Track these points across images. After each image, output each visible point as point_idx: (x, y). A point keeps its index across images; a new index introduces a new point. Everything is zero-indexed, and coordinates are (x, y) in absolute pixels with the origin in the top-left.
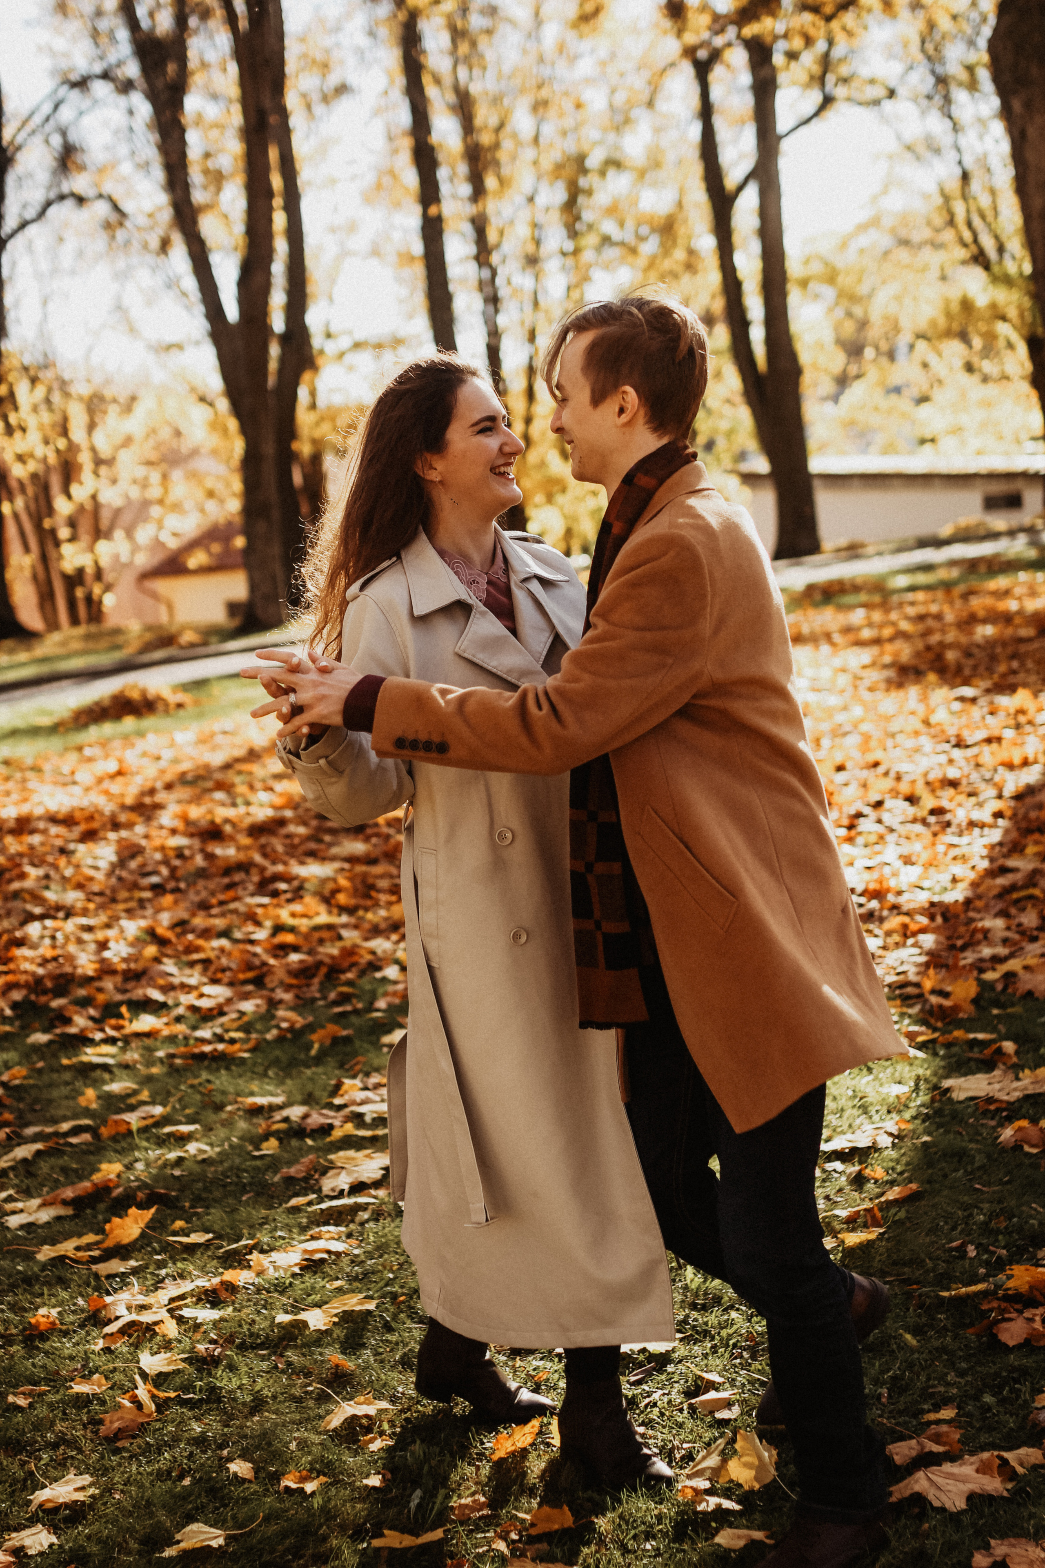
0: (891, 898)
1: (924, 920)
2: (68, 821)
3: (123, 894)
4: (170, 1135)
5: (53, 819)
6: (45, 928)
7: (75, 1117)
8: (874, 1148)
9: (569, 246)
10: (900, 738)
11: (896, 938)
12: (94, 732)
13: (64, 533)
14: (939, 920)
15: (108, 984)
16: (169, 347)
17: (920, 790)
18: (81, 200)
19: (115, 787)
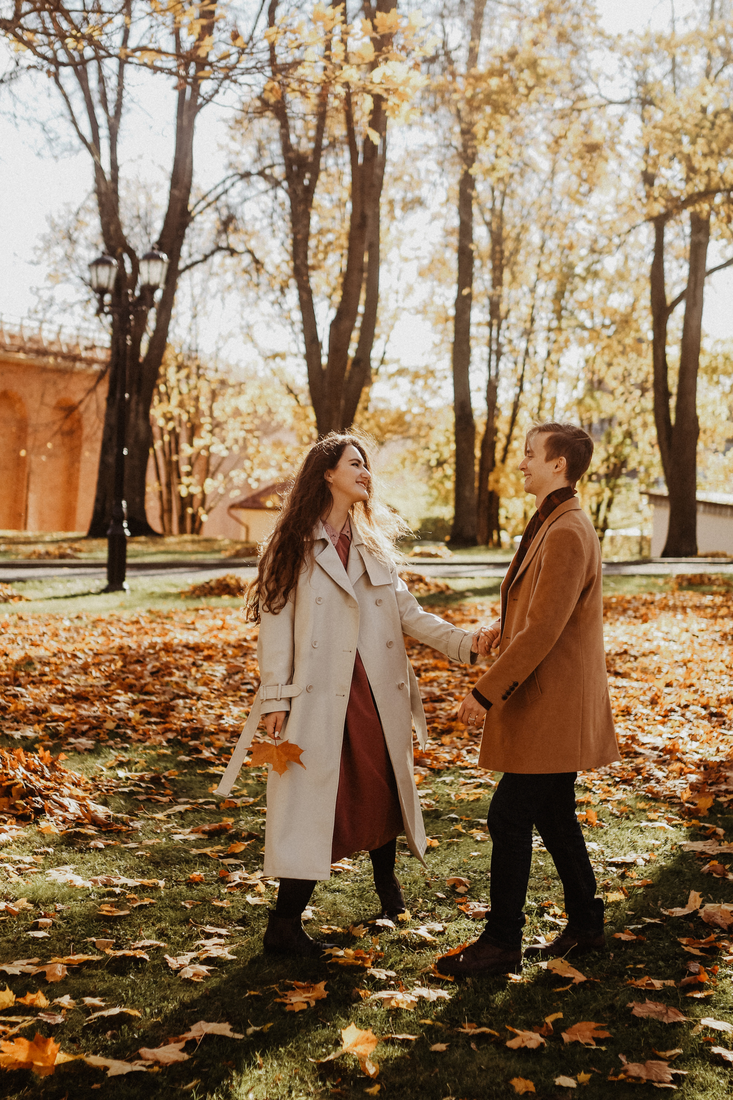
0: (678, 755)
1: (693, 768)
2: (196, 649)
3: (231, 693)
4: (259, 811)
5: (187, 646)
6: (186, 703)
7: (205, 797)
8: (634, 864)
9: (555, 324)
10: (711, 674)
11: (675, 774)
12: (203, 602)
13: (185, 468)
14: (702, 769)
15: (222, 737)
16: (275, 356)
17: (713, 702)
18: (233, 252)
19: (222, 635)
